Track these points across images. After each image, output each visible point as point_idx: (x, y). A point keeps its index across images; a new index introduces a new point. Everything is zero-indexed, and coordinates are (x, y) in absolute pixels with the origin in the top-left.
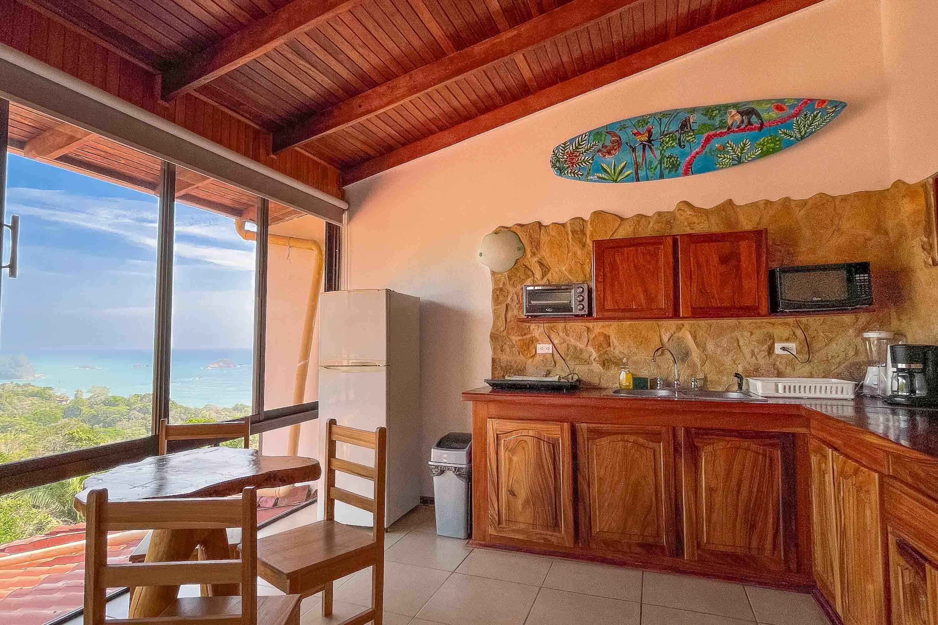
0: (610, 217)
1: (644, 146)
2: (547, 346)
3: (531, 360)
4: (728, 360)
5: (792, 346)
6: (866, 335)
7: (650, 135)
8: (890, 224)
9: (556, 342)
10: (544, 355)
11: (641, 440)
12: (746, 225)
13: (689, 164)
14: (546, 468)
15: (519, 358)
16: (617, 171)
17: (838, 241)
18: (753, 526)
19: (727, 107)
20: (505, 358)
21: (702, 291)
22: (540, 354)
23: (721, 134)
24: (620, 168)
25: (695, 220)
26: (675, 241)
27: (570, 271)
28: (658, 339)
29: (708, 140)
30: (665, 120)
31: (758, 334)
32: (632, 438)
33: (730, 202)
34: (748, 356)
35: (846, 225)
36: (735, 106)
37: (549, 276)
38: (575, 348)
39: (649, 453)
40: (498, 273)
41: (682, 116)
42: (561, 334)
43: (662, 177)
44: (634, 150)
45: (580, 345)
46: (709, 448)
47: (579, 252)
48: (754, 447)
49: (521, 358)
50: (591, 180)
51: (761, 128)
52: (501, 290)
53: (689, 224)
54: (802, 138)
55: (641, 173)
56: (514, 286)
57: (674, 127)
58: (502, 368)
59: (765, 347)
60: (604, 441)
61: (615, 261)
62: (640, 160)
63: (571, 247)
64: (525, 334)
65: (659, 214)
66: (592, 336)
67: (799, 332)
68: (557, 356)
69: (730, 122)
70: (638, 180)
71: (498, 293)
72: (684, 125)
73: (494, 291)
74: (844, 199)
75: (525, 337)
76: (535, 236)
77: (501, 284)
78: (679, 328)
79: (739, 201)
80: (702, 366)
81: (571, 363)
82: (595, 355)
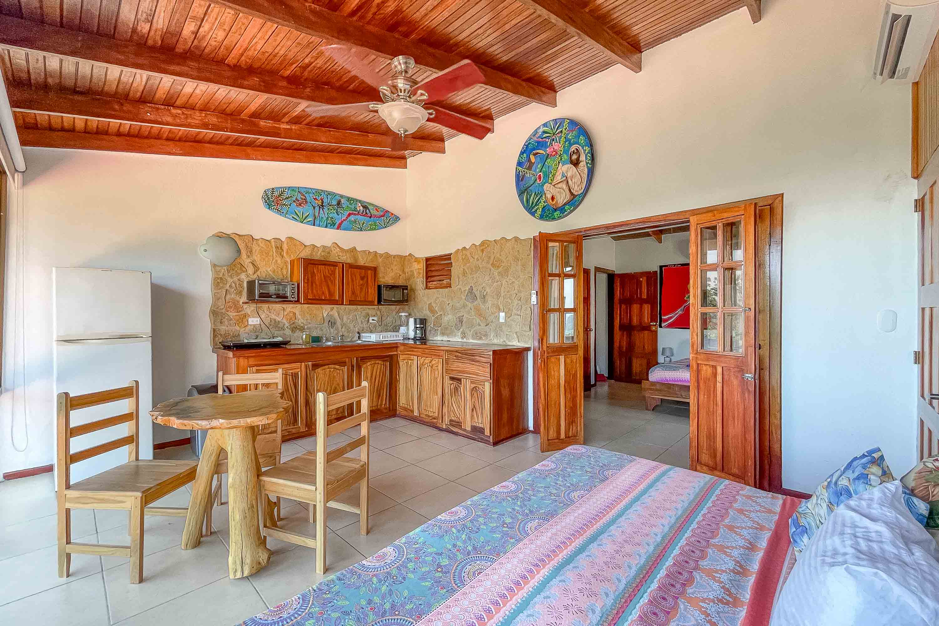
0: (298, 243)
1: (320, 207)
2: (256, 319)
3: (244, 329)
4: (351, 326)
5: (375, 318)
6: (400, 314)
7: (322, 203)
8: (406, 270)
9: (262, 317)
10: (254, 326)
11: (337, 367)
12: (362, 262)
13: (340, 224)
14: (290, 391)
15: (235, 328)
16: (304, 217)
17: (392, 274)
18: (379, 396)
19: (357, 200)
20: (223, 328)
21: (353, 293)
22: (251, 325)
23: (355, 214)
24: (306, 215)
25: (341, 254)
26: (343, 265)
27: (274, 271)
28: (321, 315)
29: (349, 215)
30: (329, 197)
31: (364, 313)
32: (333, 366)
33: (355, 248)
34: (360, 323)
35: (395, 268)
36: (360, 201)
37: (258, 273)
38: (275, 320)
39: (341, 372)
40: (219, 266)
41: (338, 198)
42: (266, 311)
43: (326, 227)
44: (314, 208)
45: (278, 319)
46: (365, 365)
47: (279, 261)
48: (380, 362)
49: (237, 328)
50: (287, 218)
51: (370, 217)
52: (221, 278)
53: (338, 256)
54: (385, 227)
55: (317, 222)
56: (231, 277)
57: (334, 202)
58: (221, 335)
59: (367, 319)
60: (319, 370)
61: (313, 271)
62: (317, 214)
63: (275, 256)
64: (240, 311)
65: (324, 247)
66: (286, 313)
67: (378, 312)
68: (263, 326)
69: (358, 209)
70: (314, 225)
71: (219, 281)
72: (339, 203)
73: (215, 279)
74: (394, 257)
75: (241, 313)
76: (249, 245)
77: (222, 274)
78: (332, 309)
79: (359, 249)
80: (342, 328)
81: (273, 330)
82: (287, 325)
